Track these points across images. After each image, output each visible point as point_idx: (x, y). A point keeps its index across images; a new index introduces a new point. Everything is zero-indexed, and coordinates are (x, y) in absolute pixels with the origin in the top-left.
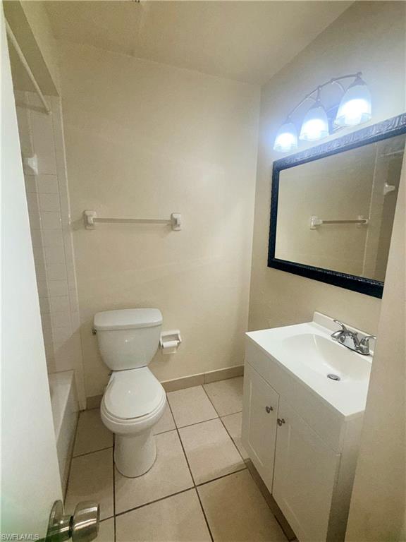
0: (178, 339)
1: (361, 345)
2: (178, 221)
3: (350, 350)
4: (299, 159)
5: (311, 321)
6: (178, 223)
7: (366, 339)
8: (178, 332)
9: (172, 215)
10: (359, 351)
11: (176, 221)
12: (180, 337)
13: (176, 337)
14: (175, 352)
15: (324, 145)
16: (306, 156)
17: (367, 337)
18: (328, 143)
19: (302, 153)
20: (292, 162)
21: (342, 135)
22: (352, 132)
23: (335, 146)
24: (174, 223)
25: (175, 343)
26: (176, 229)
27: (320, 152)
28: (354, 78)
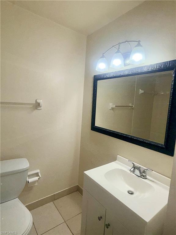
0: (39, 176)
1: (143, 174)
2: (40, 104)
3: (138, 177)
4: (108, 76)
5: (116, 160)
6: (41, 105)
7: (145, 171)
8: (38, 171)
9: (36, 100)
10: (142, 177)
11: (39, 104)
12: (40, 174)
13: (37, 174)
14: (36, 184)
15: (121, 71)
16: (112, 75)
17: (145, 169)
18: (123, 70)
19: (110, 73)
20: (104, 77)
21: (130, 68)
22: (135, 67)
23: (126, 73)
24: (37, 106)
25: (37, 178)
26: (39, 108)
27: (119, 74)
28: (138, 43)
